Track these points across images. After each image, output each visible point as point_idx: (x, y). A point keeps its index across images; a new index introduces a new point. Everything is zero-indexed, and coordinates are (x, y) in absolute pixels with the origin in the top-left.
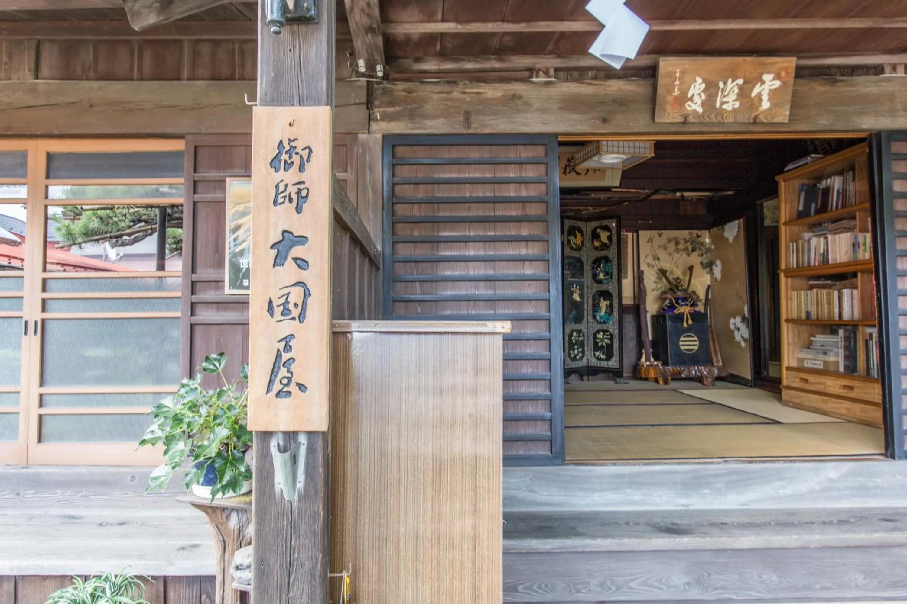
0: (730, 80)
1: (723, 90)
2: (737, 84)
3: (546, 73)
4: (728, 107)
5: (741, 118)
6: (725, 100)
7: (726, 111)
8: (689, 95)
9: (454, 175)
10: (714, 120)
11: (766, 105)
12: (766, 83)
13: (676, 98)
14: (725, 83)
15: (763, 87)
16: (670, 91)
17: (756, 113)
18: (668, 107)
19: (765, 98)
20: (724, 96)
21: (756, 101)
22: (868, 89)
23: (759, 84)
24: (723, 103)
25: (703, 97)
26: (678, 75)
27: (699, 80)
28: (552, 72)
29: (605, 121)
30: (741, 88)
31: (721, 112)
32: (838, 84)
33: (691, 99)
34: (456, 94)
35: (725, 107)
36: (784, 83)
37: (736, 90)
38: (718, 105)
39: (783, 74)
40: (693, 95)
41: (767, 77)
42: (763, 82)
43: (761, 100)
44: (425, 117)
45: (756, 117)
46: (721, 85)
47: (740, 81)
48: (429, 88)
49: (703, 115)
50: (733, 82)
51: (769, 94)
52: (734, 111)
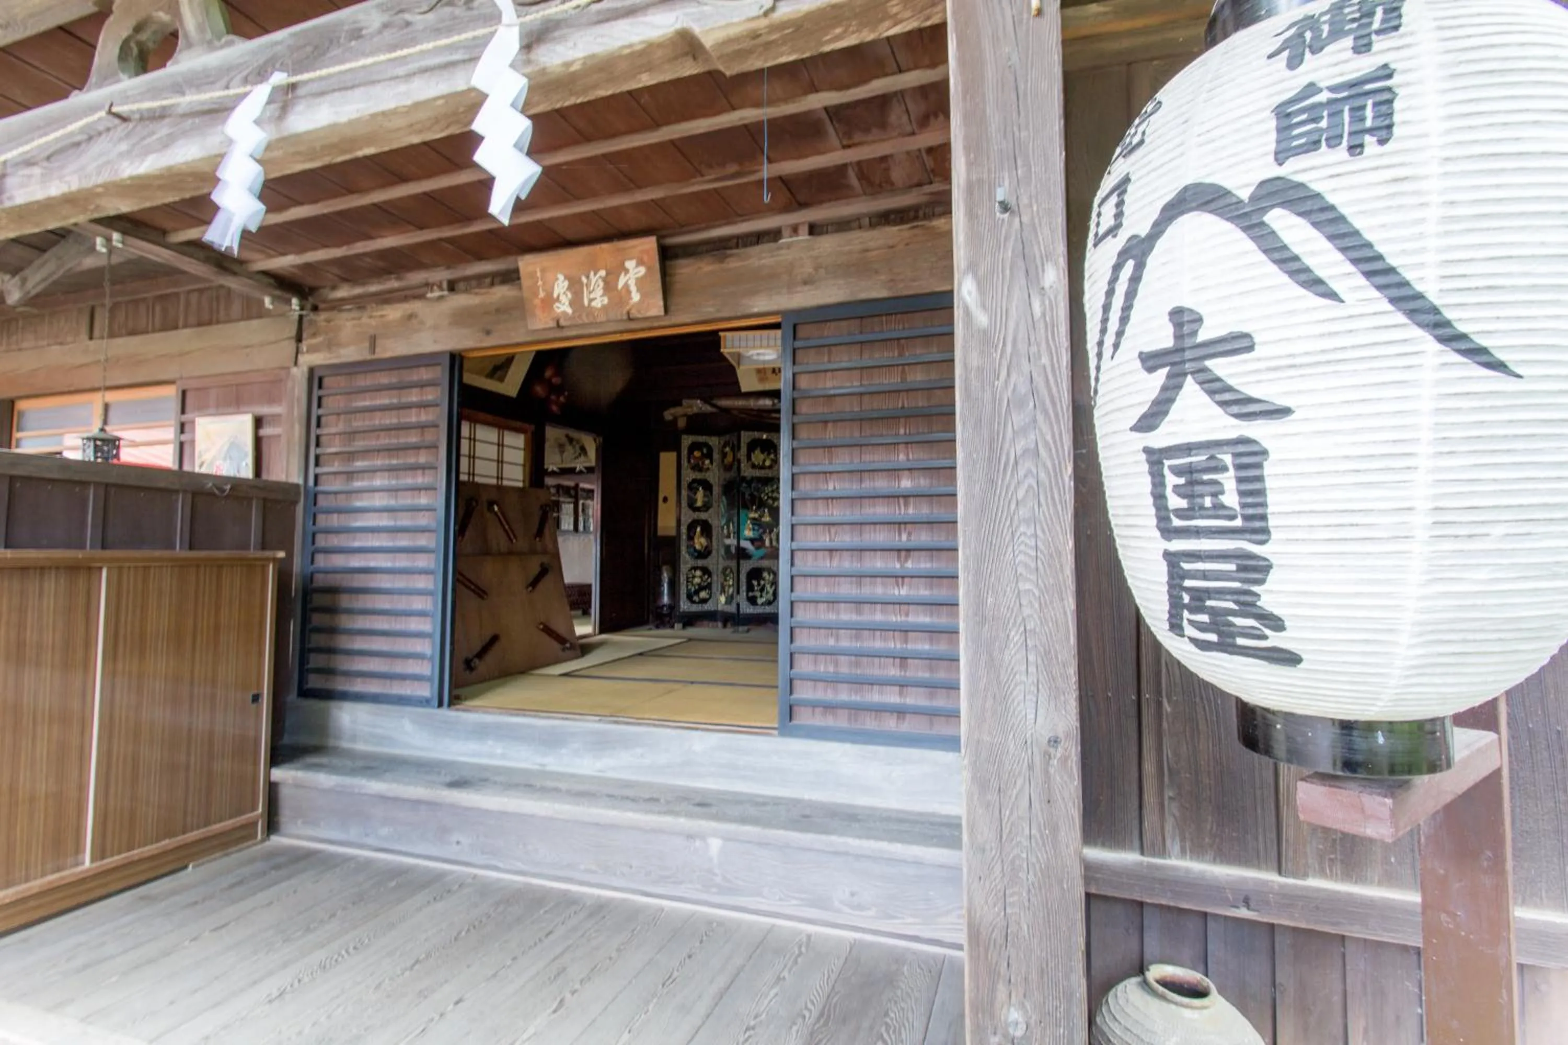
0: (592, 273)
1: (588, 285)
2: (600, 277)
3: (440, 288)
4: (597, 304)
5: (612, 316)
6: (592, 296)
7: (596, 309)
8: (555, 295)
9: (367, 403)
10: (586, 321)
11: (636, 297)
12: (631, 271)
13: (543, 300)
14: (588, 277)
15: (628, 276)
16: (536, 294)
17: (628, 308)
18: (538, 312)
19: (633, 289)
20: (590, 293)
21: (624, 292)
22: (763, 261)
23: (623, 274)
24: (591, 300)
25: (569, 295)
26: (539, 274)
27: (561, 277)
28: (445, 285)
29: (488, 333)
30: (605, 280)
31: (590, 310)
32: (728, 260)
33: (558, 300)
34: (365, 320)
35: (594, 304)
36: (649, 269)
37: (601, 284)
38: (586, 302)
39: (646, 258)
40: (559, 296)
41: (630, 264)
42: (627, 271)
43: (629, 292)
44: (339, 345)
45: (628, 313)
46: (584, 280)
47: (603, 273)
48: (345, 315)
49: (572, 318)
50: (595, 274)
51: (636, 284)
52: (604, 307)
